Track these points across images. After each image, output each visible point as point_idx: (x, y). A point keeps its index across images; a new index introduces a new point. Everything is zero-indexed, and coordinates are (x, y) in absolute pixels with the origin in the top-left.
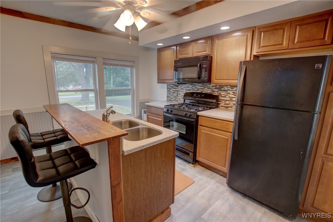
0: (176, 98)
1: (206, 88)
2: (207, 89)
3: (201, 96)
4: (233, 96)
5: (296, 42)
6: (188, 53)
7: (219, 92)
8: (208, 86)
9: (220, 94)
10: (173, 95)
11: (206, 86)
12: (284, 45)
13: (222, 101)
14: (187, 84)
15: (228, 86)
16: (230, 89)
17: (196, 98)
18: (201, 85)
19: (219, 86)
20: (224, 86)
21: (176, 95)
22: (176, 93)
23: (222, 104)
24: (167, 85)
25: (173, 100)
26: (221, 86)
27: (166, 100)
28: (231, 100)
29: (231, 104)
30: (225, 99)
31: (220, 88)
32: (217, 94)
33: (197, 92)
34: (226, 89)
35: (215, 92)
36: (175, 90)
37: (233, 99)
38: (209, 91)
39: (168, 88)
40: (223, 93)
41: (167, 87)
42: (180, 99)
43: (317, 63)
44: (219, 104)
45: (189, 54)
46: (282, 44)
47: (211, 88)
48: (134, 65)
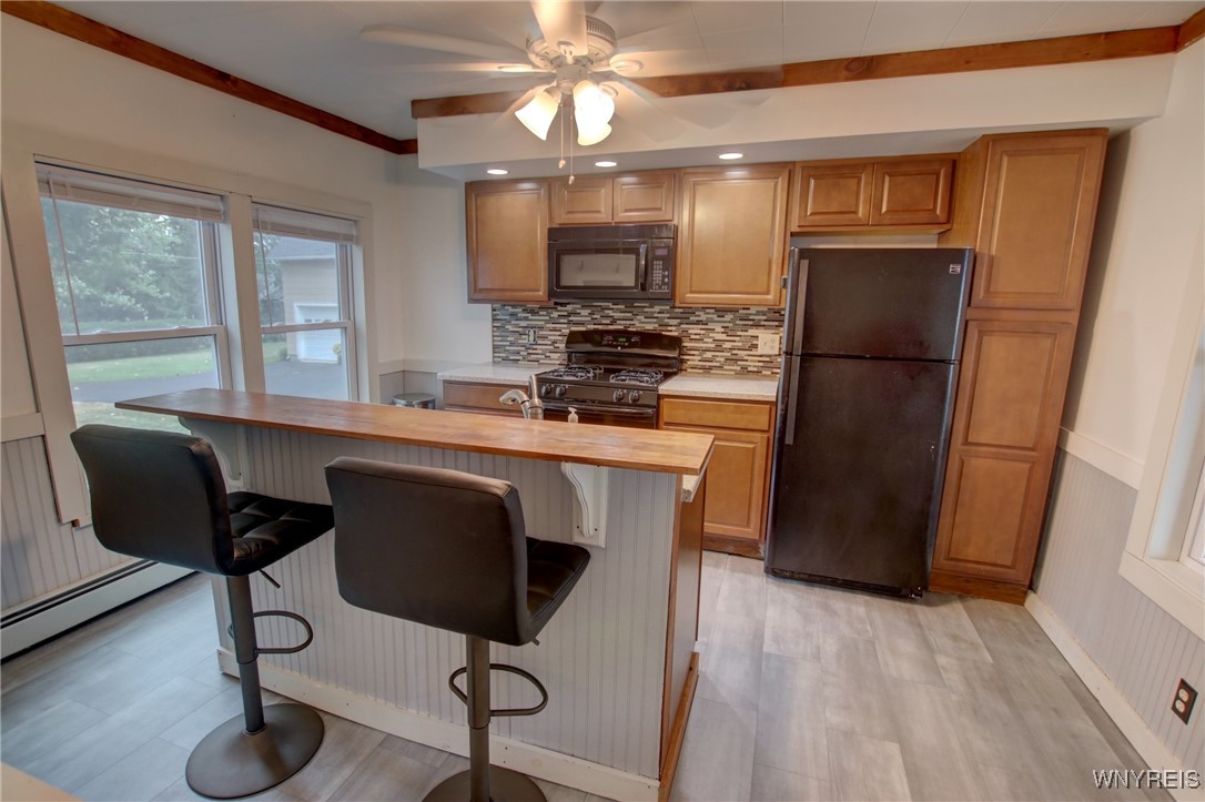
0: (530, 351)
1: (642, 318)
2: (644, 320)
3: (628, 340)
4: (724, 337)
5: (884, 209)
6: (594, 209)
7: (682, 326)
8: (646, 310)
9: (685, 334)
10: (520, 341)
11: (640, 310)
12: (860, 215)
13: (692, 352)
14: (573, 303)
15: (708, 311)
16: (715, 317)
17: (616, 347)
18: (623, 307)
19: (681, 310)
20: (698, 309)
21: (532, 342)
22: (532, 333)
23: (693, 360)
24: (494, 310)
25: (521, 358)
26: (686, 310)
27: (491, 360)
28: (719, 349)
29: (718, 359)
30: (701, 345)
31: (687, 315)
32: (676, 334)
33: (611, 327)
34: (703, 317)
35: (669, 328)
36: (524, 324)
37: (724, 346)
38: (650, 327)
39: (494, 320)
40: (694, 330)
41: (493, 315)
42: (548, 354)
43: (953, 263)
44: (682, 361)
45: (599, 212)
46: (855, 212)
47: (656, 315)
48: (355, 233)
